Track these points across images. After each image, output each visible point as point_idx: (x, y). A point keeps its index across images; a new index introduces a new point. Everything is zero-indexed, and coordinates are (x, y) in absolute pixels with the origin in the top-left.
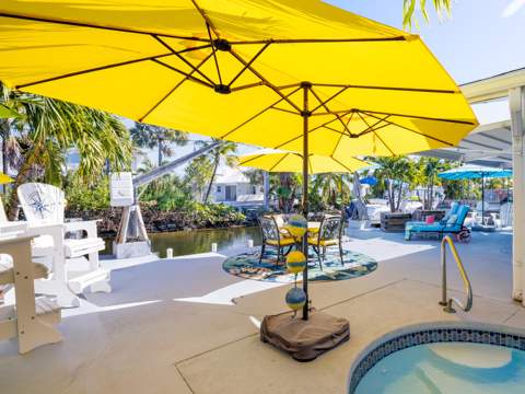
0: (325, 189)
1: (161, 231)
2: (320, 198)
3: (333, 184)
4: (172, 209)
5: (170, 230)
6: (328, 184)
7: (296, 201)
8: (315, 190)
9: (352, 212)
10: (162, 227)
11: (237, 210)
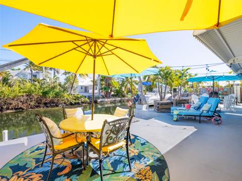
0: (125, 88)
1: (48, 107)
2: (123, 92)
3: (129, 86)
4: (53, 97)
5: (52, 107)
6: (126, 85)
7: (113, 93)
8: (121, 88)
9: (138, 100)
10: (49, 105)
11: (85, 97)
